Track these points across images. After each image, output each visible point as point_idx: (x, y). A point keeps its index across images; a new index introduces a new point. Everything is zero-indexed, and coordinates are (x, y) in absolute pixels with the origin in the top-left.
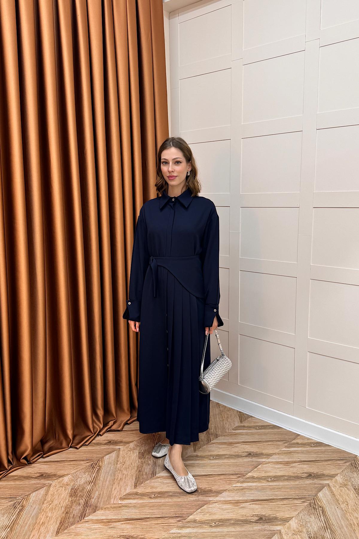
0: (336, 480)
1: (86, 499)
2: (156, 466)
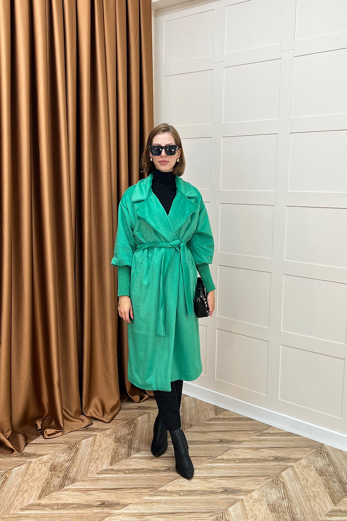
0: (301, 462)
1: (65, 474)
2: (131, 449)
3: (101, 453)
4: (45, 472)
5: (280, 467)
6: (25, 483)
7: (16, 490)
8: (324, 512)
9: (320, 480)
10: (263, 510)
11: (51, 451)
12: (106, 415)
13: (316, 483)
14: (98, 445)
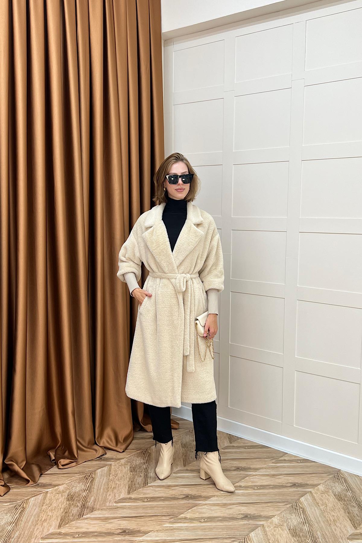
0: (318, 488)
1: (83, 503)
2: (147, 477)
3: (118, 482)
4: (62, 502)
5: (299, 492)
6: (43, 513)
7: (35, 520)
8: (345, 536)
9: (339, 505)
10: (284, 535)
11: (66, 481)
12: (119, 445)
13: (336, 508)
14: (114, 474)
